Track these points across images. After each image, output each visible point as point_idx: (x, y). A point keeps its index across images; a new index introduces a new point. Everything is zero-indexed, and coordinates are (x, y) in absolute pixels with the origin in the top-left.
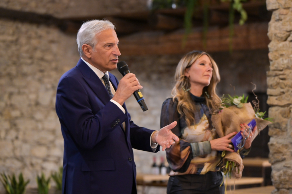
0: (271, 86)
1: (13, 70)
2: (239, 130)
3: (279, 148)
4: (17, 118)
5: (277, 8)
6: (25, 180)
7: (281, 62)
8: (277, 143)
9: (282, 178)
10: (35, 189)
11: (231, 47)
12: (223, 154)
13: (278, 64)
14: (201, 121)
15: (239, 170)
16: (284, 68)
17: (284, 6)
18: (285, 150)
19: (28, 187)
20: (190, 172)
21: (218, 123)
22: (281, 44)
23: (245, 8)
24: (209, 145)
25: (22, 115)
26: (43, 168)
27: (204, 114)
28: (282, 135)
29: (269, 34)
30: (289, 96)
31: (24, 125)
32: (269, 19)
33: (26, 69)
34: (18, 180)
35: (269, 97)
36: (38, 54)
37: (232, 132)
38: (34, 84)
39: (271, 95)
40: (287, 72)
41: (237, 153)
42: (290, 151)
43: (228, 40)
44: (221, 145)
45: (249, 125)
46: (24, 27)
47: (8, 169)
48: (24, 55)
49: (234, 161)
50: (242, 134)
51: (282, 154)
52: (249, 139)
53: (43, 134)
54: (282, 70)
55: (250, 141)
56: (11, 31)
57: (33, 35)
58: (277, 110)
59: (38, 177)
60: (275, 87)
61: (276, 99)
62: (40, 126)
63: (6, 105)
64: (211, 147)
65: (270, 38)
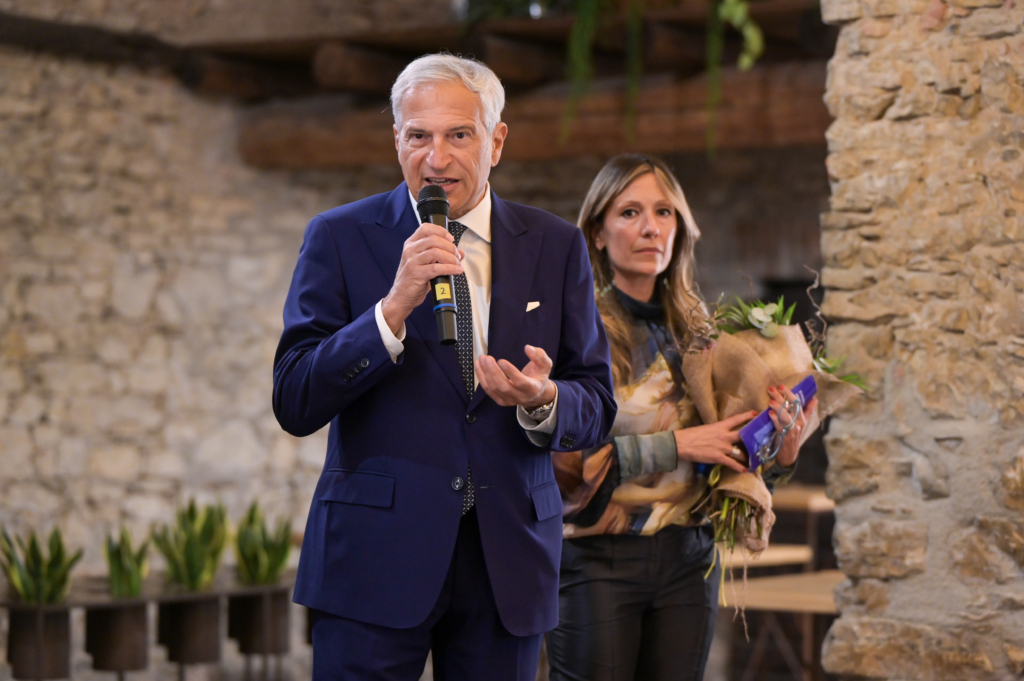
0: (835, 258)
1: (32, 207)
2: (764, 404)
3: (859, 452)
4: (43, 357)
5: (854, 15)
6: (69, 552)
7: (867, 186)
8: (853, 436)
9: (869, 544)
10: (99, 580)
11: (713, 140)
12: (714, 478)
13: (857, 190)
14: (648, 373)
15: (759, 526)
16: (874, 203)
17: (877, 9)
18: (874, 459)
19: (78, 572)
20: (610, 529)
21: (701, 380)
22: (867, 129)
23: (755, 17)
24: (670, 444)
25: (61, 346)
26: (125, 515)
27: (658, 353)
28: (867, 411)
29: (828, 97)
30: (891, 291)
31: (67, 378)
32: (829, 52)
33: (71, 204)
34: (45, 553)
35: (827, 294)
36: (111, 158)
37: (742, 410)
38: (99, 252)
39: (834, 289)
40: (884, 216)
41: (756, 476)
42: (893, 463)
43: (705, 117)
44: (708, 446)
45: (795, 391)
46: (67, 74)
47: (16, 516)
48: (68, 159)
49: (746, 499)
50: (774, 417)
51: (867, 471)
52: (793, 435)
53: (128, 408)
54: (867, 211)
55: (795, 441)
56: (26, 87)
57: (96, 97)
58: (852, 335)
59: (109, 541)
60: (845, 264)
61: (851, 301)
62: (117, 382)
63: (12, 317)
64: (676, 449)
65: (832, 111)
